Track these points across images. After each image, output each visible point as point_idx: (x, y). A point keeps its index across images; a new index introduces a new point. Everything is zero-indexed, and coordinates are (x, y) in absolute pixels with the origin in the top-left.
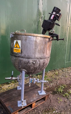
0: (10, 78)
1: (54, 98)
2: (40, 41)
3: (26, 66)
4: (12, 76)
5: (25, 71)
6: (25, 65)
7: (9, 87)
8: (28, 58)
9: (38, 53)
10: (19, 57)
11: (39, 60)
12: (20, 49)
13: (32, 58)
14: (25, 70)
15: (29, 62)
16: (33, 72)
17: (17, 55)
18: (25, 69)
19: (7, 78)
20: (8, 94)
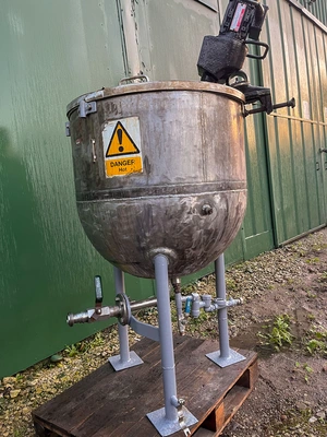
0: (90, 313)
1: (275, 370)
2: (218, 111)
3: (174, 227)
4: (99, 302)
5: (168, 255)
6: (169, 224)
7: (63, 375)
8: (180, 191)
9: (216, 161)
10: (137, 192)
11: (223, 196)
12: (140, 155)
13: (195, 190)
14: (167, 250)
15: (184, 207)
16: (199, 253)
17: (125, 188)
18: (169, 247)
19: (75, 318)
20: (83, 396)
